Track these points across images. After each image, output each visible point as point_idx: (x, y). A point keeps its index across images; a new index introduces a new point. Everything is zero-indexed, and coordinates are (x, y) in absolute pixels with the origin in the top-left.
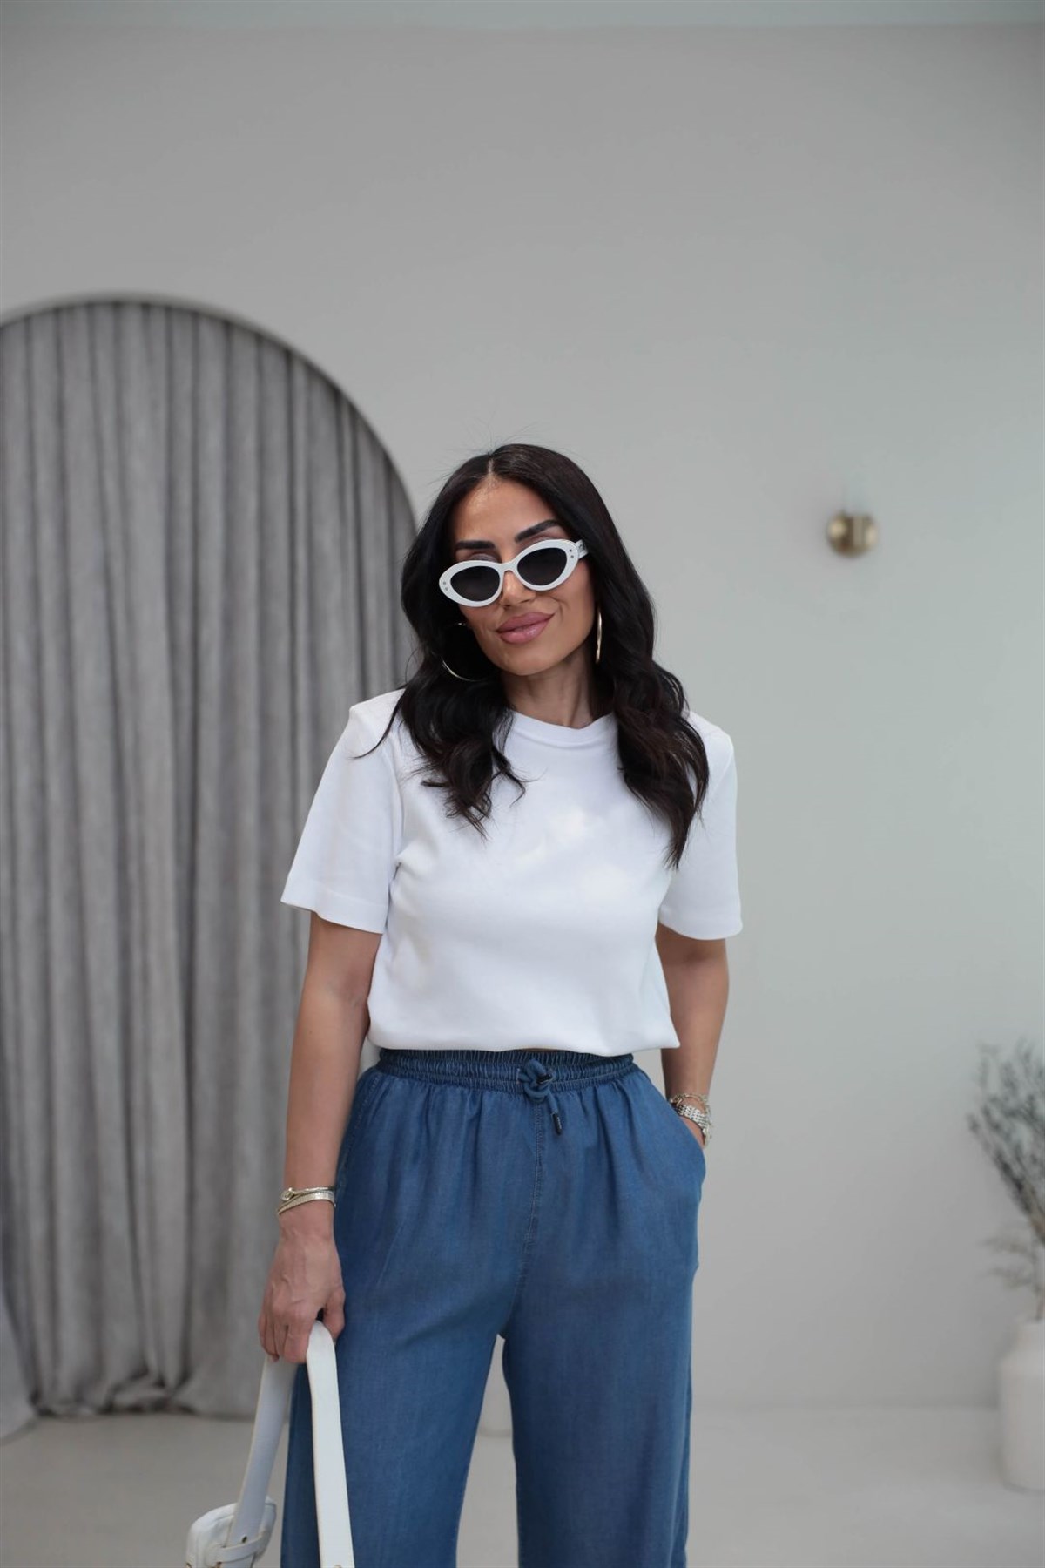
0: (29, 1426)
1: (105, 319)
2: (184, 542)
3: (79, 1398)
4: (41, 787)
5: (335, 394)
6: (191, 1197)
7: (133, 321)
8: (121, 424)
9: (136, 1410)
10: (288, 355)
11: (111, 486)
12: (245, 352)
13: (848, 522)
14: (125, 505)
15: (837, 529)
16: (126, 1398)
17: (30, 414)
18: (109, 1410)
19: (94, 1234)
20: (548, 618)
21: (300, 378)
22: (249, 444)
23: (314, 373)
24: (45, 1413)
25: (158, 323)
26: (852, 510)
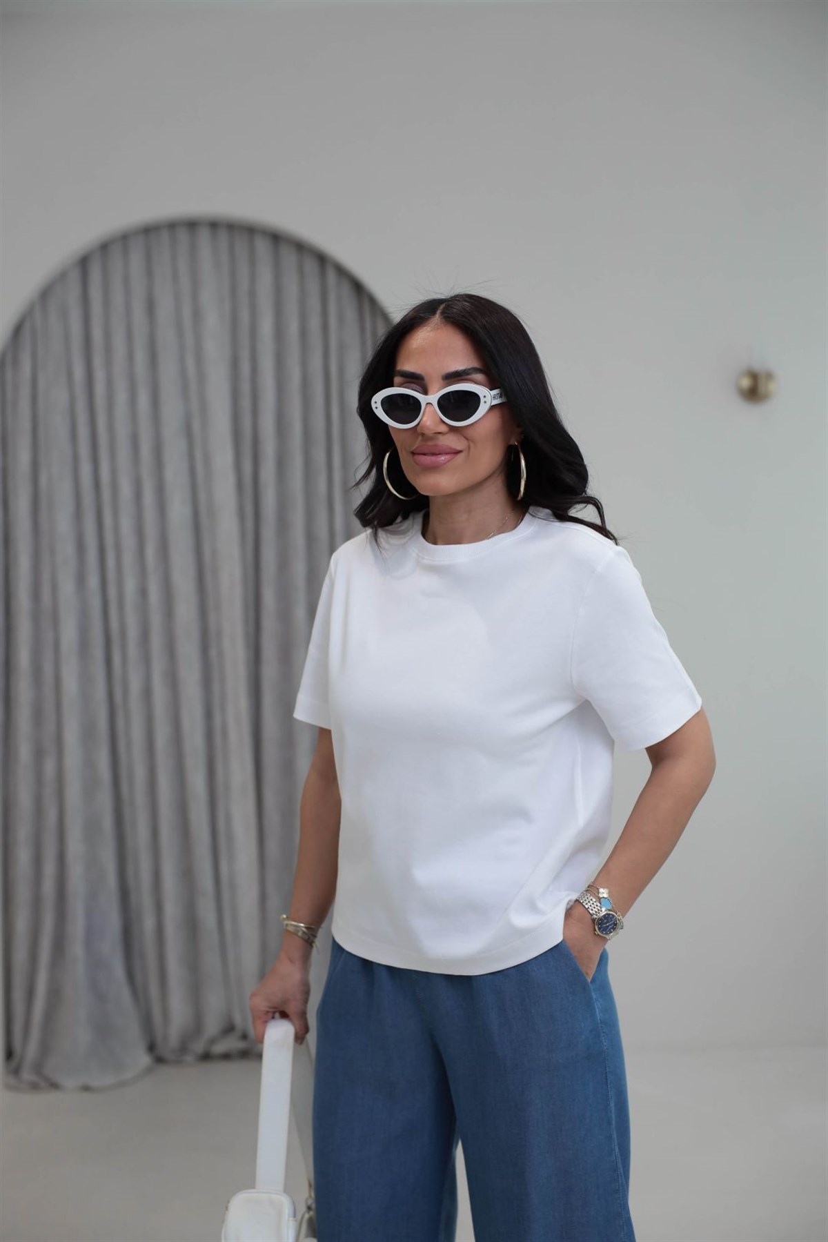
0: (148, 1071)
1: (183, 235)
2: (246, 403)
3: (183, 1048)
4: (143, 592)
5: (358, 288)
6: (263, 898)
7: (204, 235)
8: (197, 315)
9: (226, 1057)
10: (322, 259)
11: (190, 363)
12: (289, 258)
13: (754, 377)
14: (202, 378)
15: (746, 383)
16: (219, 1048)
17: (128, 310)
18: (206, 1057)
19: (192, 925)
20: (458, 452)
21: (332, 277)
22: (293, 328)
23: (343, 272)
24: (160, 1060)
25: (223, 237)
26: (758, 366)
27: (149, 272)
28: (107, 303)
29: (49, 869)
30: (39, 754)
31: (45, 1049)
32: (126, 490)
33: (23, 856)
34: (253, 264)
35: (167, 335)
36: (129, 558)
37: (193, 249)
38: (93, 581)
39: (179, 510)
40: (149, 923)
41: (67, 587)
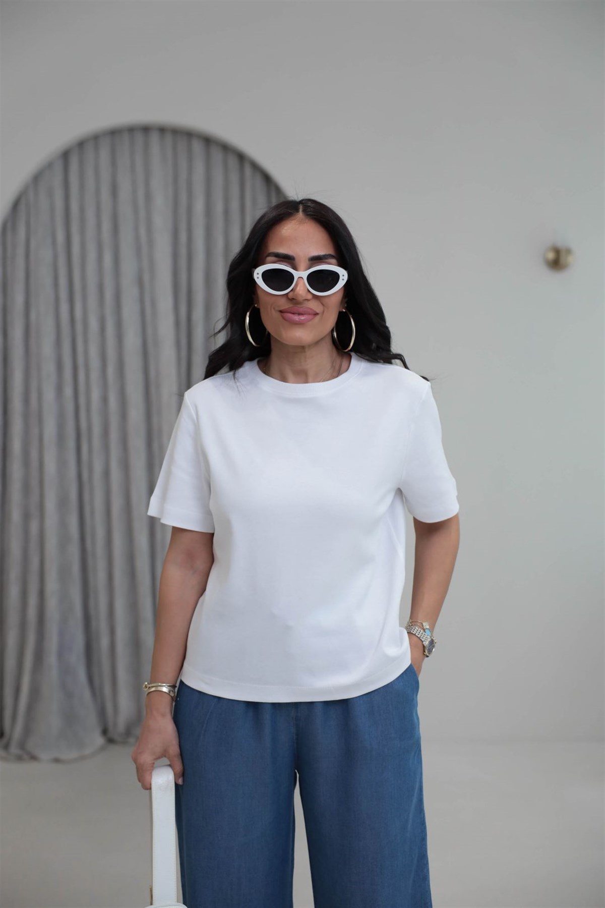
0: (102, 749)
1: (139, 137)
2: (183, 263)
3: (128, 733)
4: (105, 400)
5: (268, 180)
7: (155, 138)
8: (148, 197)
10: (241, 157)
11: (143, 232)
12: (217, 156)
13: (557, 251)
14: (151, 243)
15: (551, 256)
17: (98, 192)
19: (136, 643)
20: (316, 314)
21: (248, 171)
22: (219, 208)
23: (256, 168)
24: (111, 741)
25: (169, 138)
26: (560, 244)
27: (114, 163)
28: (82, 187)
29: (33, 601)
30: (26, 517)
31: (27, 731)
32: (94, 324)
33: (13, 592)
34: (190, 160)
35: (125, 210)
36: (95, 375)
37: (147, 147)
38: (68, 391)
39: (132, 340)
40: (104, 642)
41: (49, 395)
